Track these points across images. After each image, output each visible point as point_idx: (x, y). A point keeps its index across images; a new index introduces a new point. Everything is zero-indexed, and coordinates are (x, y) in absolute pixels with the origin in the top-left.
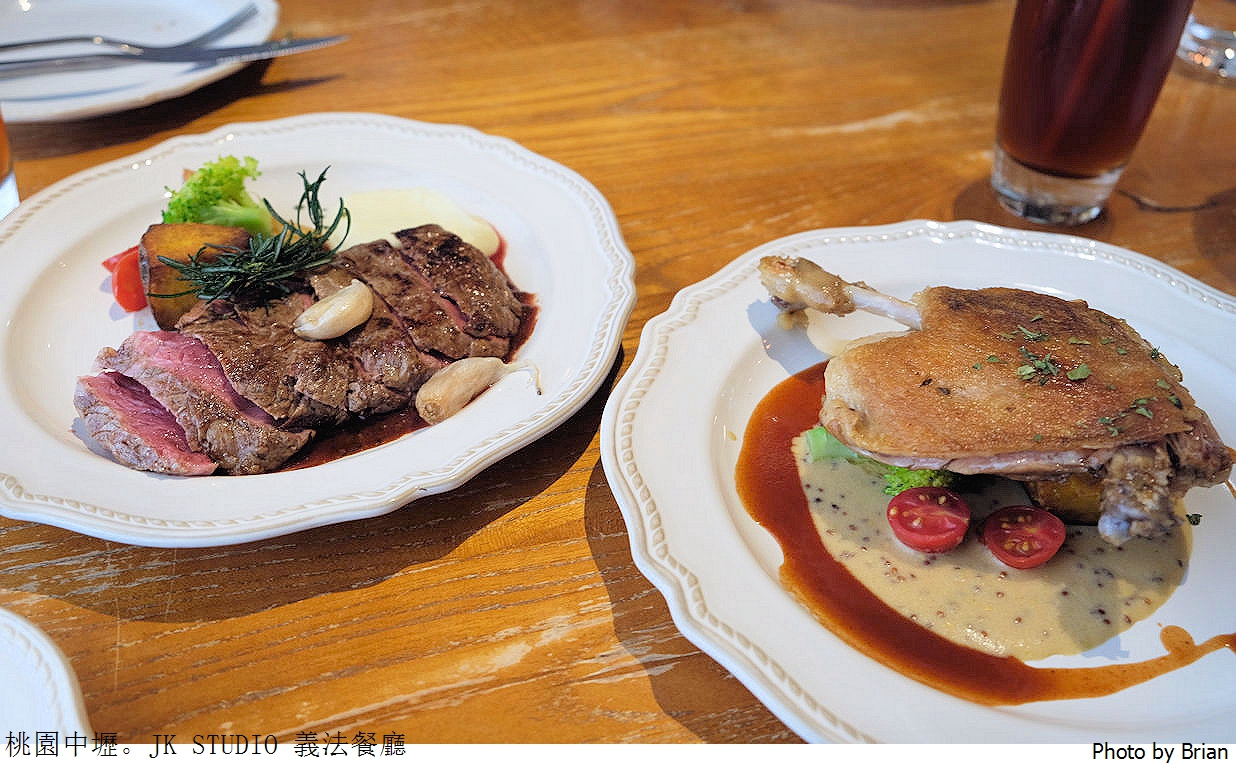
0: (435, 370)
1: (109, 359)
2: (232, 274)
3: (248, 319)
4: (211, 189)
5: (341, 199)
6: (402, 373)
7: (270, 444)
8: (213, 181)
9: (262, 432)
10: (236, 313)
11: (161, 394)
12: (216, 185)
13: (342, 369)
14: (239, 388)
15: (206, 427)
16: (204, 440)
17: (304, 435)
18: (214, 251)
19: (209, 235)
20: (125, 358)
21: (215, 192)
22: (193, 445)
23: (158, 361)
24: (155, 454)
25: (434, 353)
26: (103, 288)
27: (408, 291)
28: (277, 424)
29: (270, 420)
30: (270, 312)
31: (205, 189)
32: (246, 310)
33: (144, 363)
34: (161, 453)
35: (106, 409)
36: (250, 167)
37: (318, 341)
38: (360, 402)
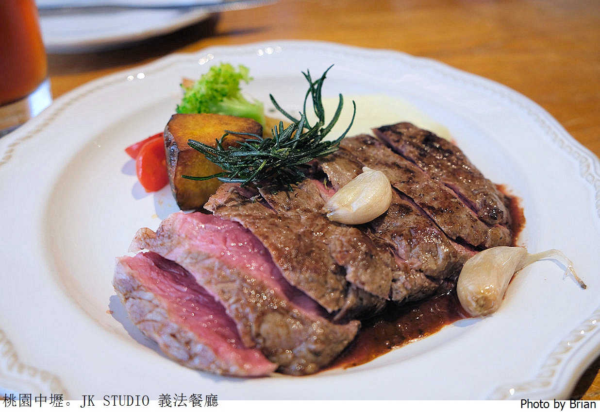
0: (465, 258)
1: (148, 241)
3: (272, 201)
4: (219, 87)
5: (341, 96)
6: (440, 262)
7: (325, 340)
8: (221, 79)
9: (318, 326)
10: (261, 197)
11: (209, 282)
12: (223, 83)
13: (386, 257)
14: (292, 277)
15: (260, 320)
16: (258, 335)
17: (353, 327)
18: (234, 138)
19: (227, 124)
20: (166, 240)
21: (223, 89)
22: (246, 340)
23: (202, 246)
24: (210, 353)
25: (460, 241)
26: (125, 170)
27: (416, 180)
28: (329, 316)
29: (321, 311)
30: (291, 195)
31: (216, 86)
32: (271, 194)
33: (187, 246)
34: (216, 351)
35: (149, 295)
36: (243, 72)
37: (349, 226)
38: (405, 293)
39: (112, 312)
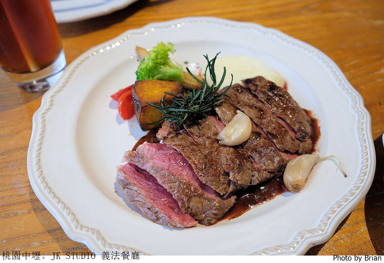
0: (288, 161)
1: (131, 158)
2: (185, 112)
3: (191, 133)
4: (158, 61)
5: (224, 68)
6: (275, 165)
7: (219, 208)
8: (160, 57)
9: (217, 202)
10: (186, 130)
11: (164, 182)
12: (160, 59)
14: (203, 180)
15: (189, 201)
16: (189, 207)
17: (233, 199)
18: (169, 96)
19: (165, 87)
20: (141, 159)
21: (160, 62)
22: (183, 210)
23: (159, 163)
24: (167, 218)
25: (286, 152)
27: (264, 116)
28: (221, 197)
29: (218, 195)
30: (200, 128)
31: (157, 61)
32: (190, 128)
33: (151, 164)
34: (170, 217)
35: (135, 188)
37: (230, 147)
38: (258, 182)
39: (116, 192)
